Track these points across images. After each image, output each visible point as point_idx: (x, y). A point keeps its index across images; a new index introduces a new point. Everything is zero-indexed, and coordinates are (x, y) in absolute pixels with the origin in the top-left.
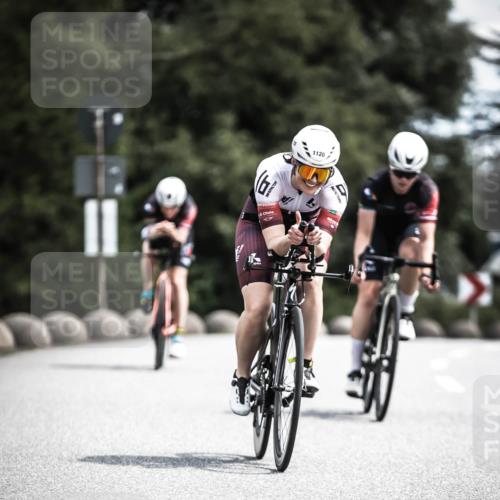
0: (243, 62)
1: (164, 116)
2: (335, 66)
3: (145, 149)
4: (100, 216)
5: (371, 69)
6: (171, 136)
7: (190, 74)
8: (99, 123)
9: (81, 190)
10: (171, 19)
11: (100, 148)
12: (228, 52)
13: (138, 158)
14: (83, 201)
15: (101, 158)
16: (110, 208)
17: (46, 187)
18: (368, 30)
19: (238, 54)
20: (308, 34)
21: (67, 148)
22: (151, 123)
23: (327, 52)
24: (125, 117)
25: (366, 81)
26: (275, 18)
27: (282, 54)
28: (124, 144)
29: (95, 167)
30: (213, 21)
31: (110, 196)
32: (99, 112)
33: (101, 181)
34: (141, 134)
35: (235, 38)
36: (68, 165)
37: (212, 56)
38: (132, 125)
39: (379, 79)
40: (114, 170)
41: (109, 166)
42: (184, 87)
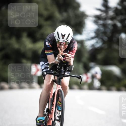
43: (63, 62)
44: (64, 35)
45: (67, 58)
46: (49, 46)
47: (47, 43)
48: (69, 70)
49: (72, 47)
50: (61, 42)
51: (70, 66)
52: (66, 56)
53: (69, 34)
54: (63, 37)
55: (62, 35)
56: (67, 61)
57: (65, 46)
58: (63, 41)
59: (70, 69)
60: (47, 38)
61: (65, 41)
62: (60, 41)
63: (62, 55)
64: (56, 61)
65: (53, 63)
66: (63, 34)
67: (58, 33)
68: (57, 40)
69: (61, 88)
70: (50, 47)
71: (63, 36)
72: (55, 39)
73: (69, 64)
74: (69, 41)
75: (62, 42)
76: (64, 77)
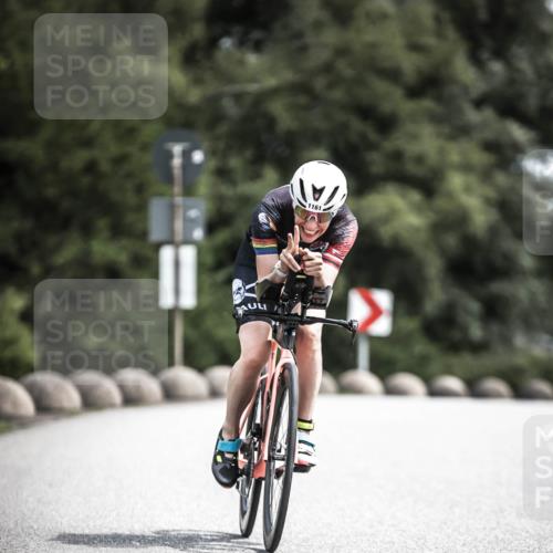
0: (338, 94)
1: (249, 153)
2: (439, 99)
3: (227, 190)
4: (177, 264)
5: (479, 103)
6: (256, 176)
7: (278, 108)
8: (177, 162)
9: (156, 234)
10: (258, 47)
11: (177, 189)
12: (320, 83)
13: (219, 199)
14: (158, 246)
15: (179, 200)
16: (188, 255)
17: (118, 231)
18: (476, 60)
19: (331, 86)
20: (409, 64)
21: (141, 189)
22: (235, 162)
23: (430, 84)
24: (206, 155)
25: (473, 116)
26: (373, 46)
27: (381, 86)
28: (204, 184)
29: (172, 209)
30: (304, 49)
31: (188, 241)
32: (177, 149)
33: (179, 225)
34: (222, 173)
35: (328, 68)
36: (142, 208)
37: (302, 88)
38: (213, 164)
39: (488, 114)
40: (193, 213)
41: (187, 208)
42: (271, 122)
43: (299, 276)
44: (321, 191)
45: (307, 263)
46: (268, 225)
47: (262, 217)
48: (319, 302)
49: (339, 232)
50: (310, 210)
51: (322, 291)
52: (304, 258)
53: (336, 189)
54: (317, 196)
55: (314, 189)
56: (309, 274)
57: (321, 225)
58: (316, 208)
59: (322, 299)
60: (264, 200)
61: (323, 207)
62: (307, 209)
63: (293, 254)
64: (276, 274)
65: (266, 280)
66: (318, 187)
67: (301, 182)
68: (295, 204)
69: (291, 360)
70: (271, 230)
71: (318, 192)
72: (291, 201)
73: (316, 283)
74: (334, 211)
75: (314, 211)
76: (303, 323)
